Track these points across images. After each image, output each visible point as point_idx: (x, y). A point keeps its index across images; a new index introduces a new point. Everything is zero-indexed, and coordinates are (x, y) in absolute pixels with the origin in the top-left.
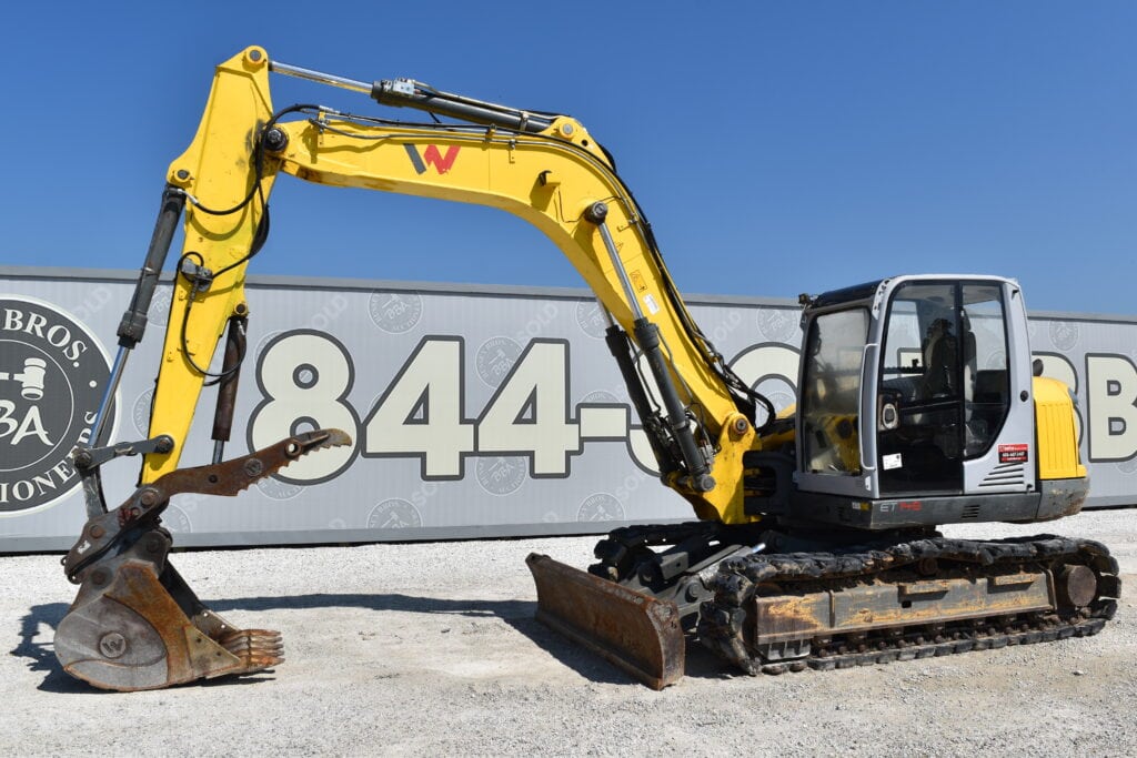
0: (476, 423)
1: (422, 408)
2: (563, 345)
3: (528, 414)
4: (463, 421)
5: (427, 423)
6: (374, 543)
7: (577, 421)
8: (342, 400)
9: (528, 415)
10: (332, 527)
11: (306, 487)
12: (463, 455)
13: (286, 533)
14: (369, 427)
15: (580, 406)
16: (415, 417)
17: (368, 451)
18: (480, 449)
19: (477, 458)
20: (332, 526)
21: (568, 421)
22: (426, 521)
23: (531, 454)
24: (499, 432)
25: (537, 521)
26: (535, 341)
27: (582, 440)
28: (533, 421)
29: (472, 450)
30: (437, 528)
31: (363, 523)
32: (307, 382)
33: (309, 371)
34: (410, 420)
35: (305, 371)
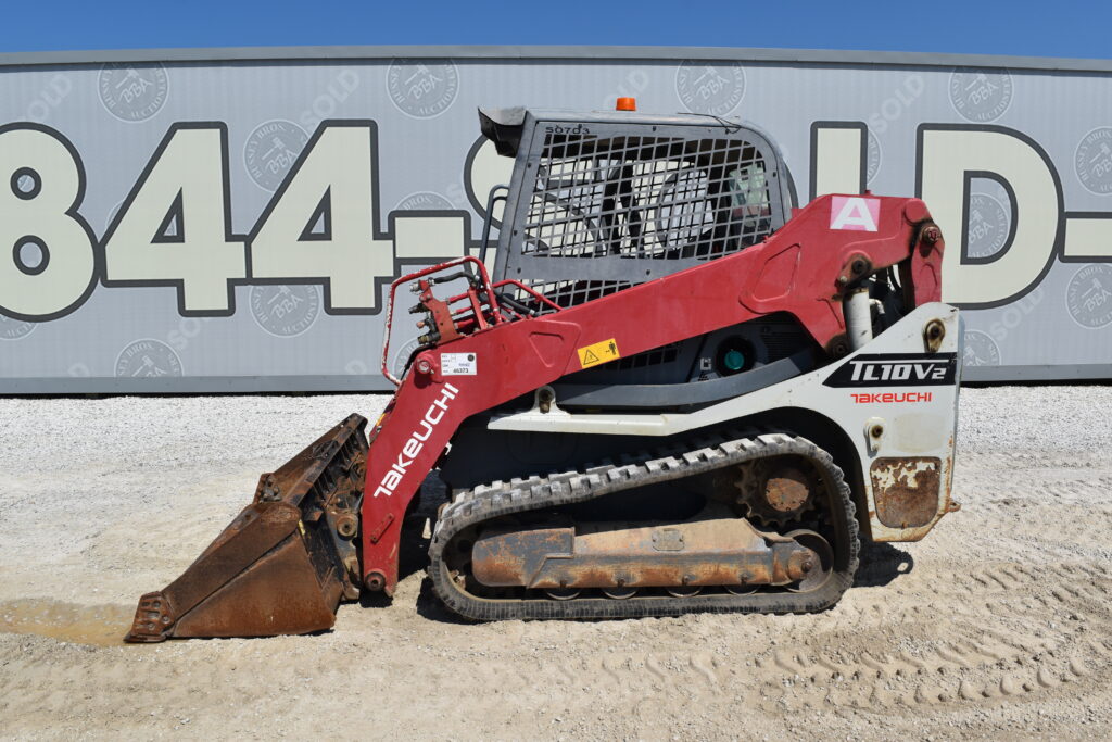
0: (248, 240)
1: (174, 220)
2: (368, 129)
3: (319, 226)
4: (230, 237)
5: (183, 240)
6: (123, 395)
7: (391, 235)
8: (72, 212)
9: (319, 228)
10: (74, 374)
11: (38, 324)
12: (232, 283)
13: (18, 381)
14: (107, 247)
15: (393, 216)
16: (166, 234)
17: (110, 277)
18: (255, 275)
21: (378, 236)
22: (189, 368)
23: (325, 282)
24: (280, 251)
25: (336, 372)
26: (326, 124)
27: (399, 263)
28: (327, 236)
29: (244, 276)
30: (201, 378)
31: (110, 369)
32: (28, 191)
33: (29, 177)
34: (160, 238)
35: (24, 176)
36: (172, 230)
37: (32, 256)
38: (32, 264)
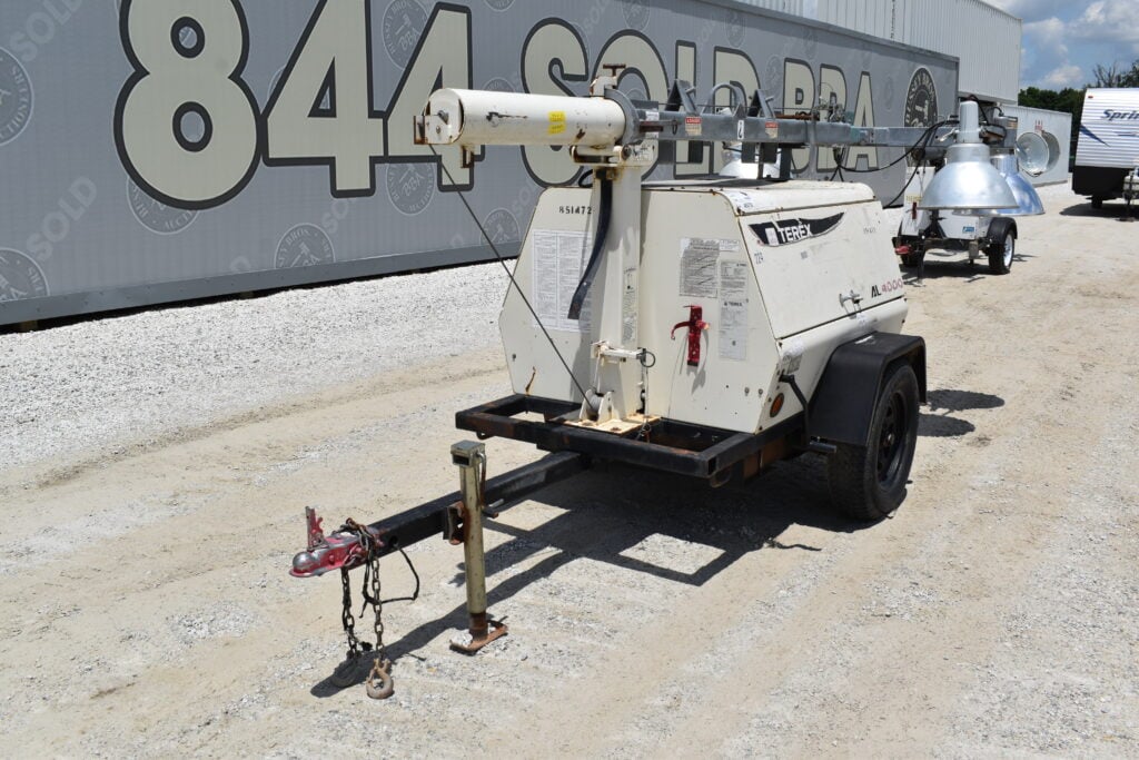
0: (385, 116)
1: (328, 92)
2: (465, 15)
4: (373, 114)
5: (334, 115)
8: (236, 77)
11: (199, 212)
12: (374, 160)
14: (269, 121)
16: (322, 107)
17: (272, 155)
18: (390, 154)
19: (387, 165)
20: (234, 268)
23: (438, 160)
25: (445, 247)
26: (439, 6)
29: (382, 154)
31: (270, 261)
32: (190, 47)
33: (191, 30)
34: (316, 112)
35: (186, 28)
36: (325, 105)
37: (193, 128)
38: (193, 138)
